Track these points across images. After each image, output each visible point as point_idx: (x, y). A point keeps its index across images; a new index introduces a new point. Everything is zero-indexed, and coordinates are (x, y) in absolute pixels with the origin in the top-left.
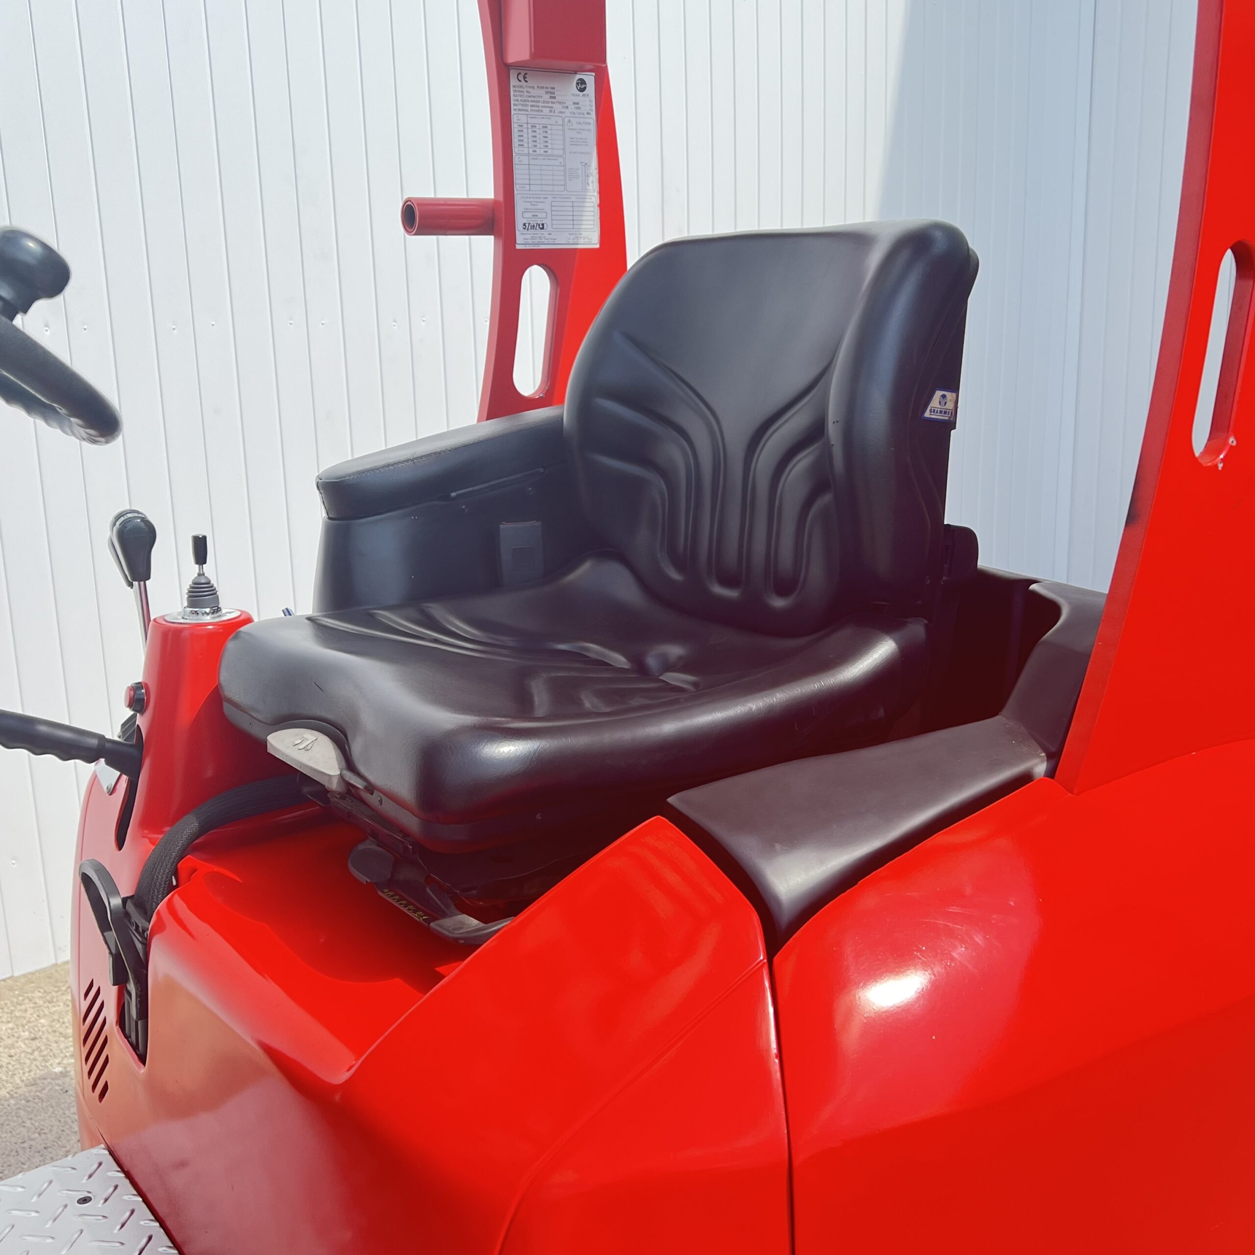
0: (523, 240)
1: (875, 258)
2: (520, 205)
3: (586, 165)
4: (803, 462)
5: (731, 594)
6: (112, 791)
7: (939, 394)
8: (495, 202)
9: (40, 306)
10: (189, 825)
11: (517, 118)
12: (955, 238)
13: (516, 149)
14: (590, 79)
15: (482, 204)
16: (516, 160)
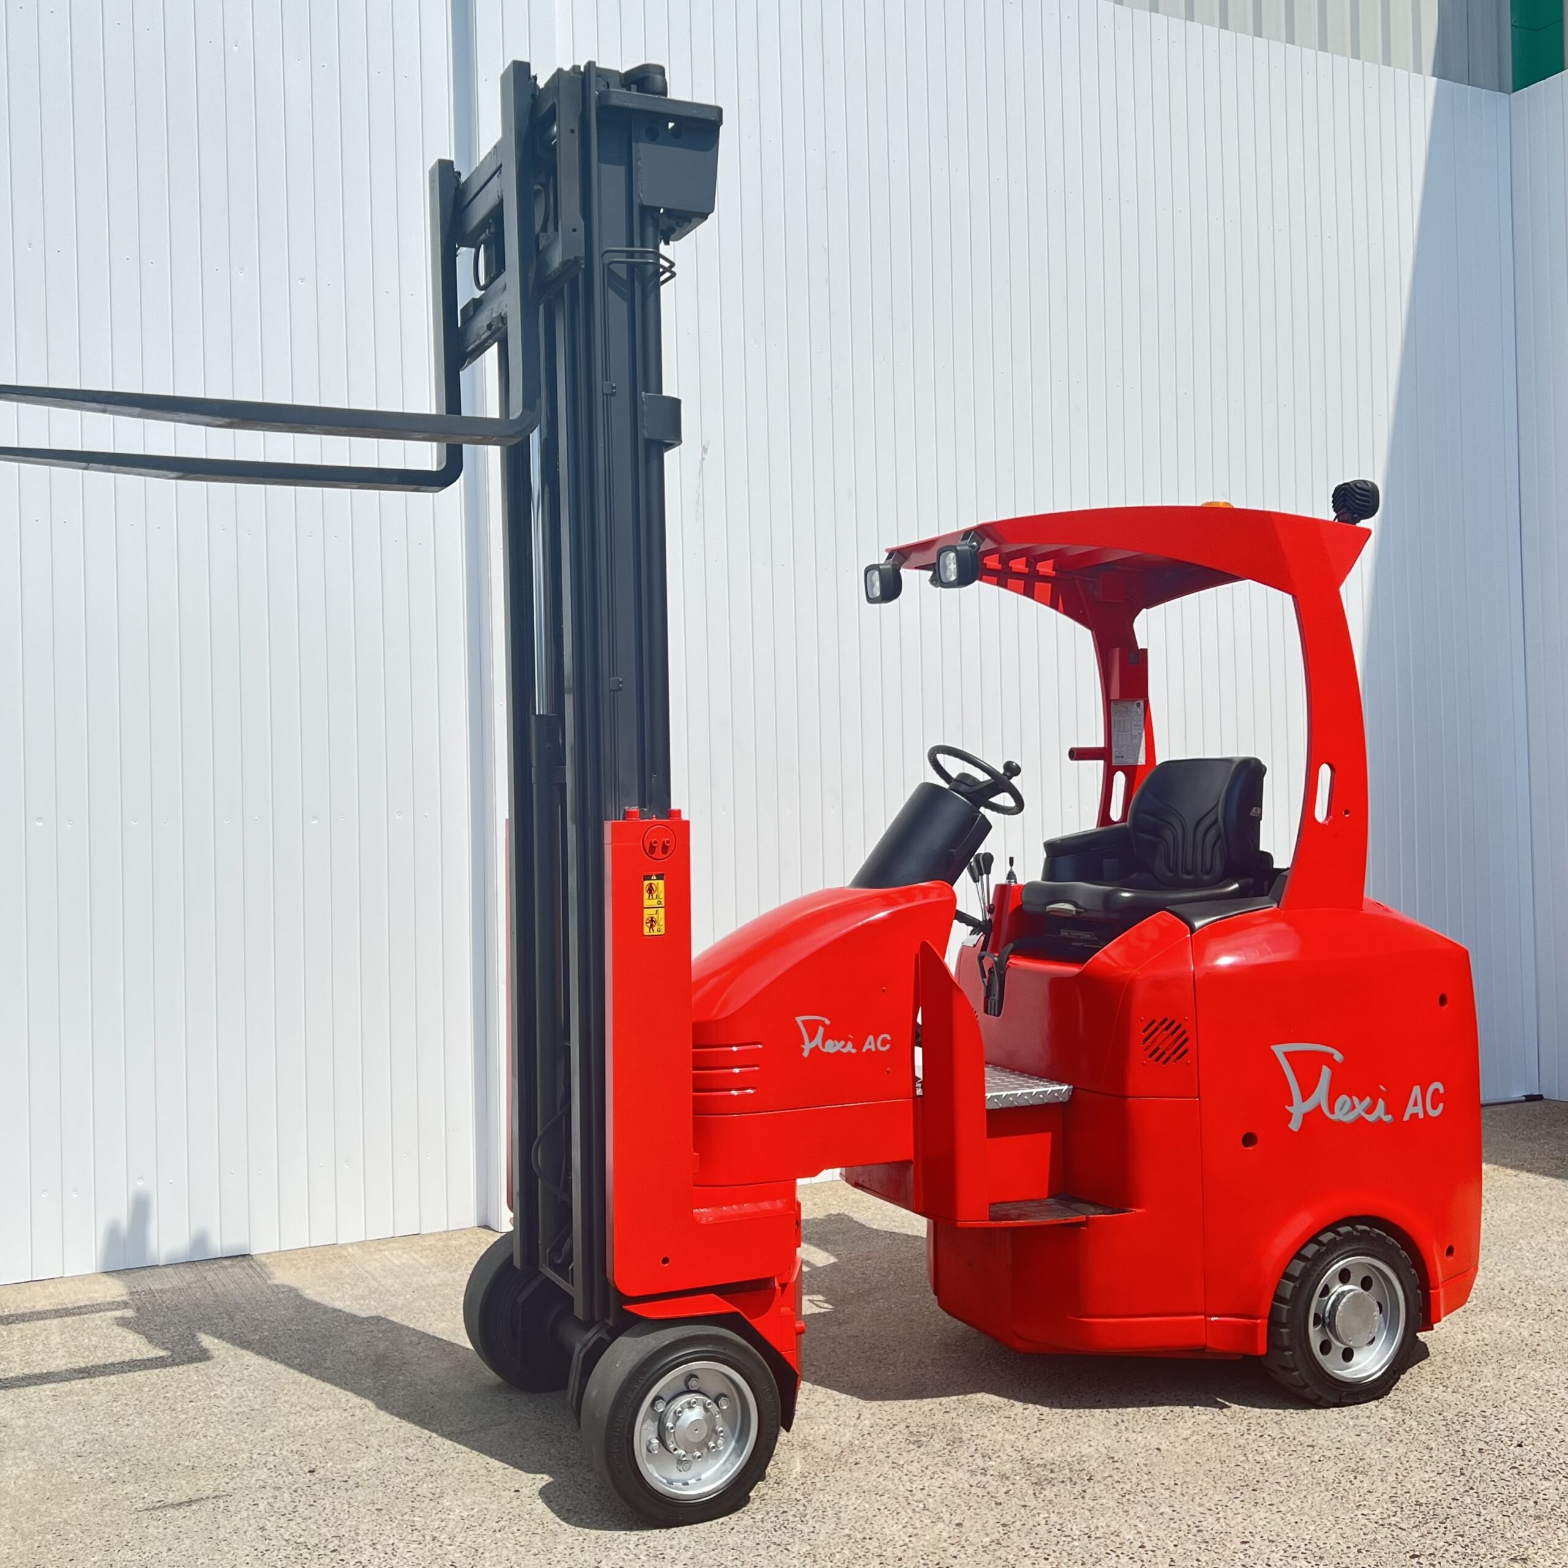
0: (1114, 762)
1: (1234, 766)
2: (1114, 749)
3: (1140, 734)
4: (1213, 832)
5: (1190, 877)
6: (975, 946)
7: (1254, 808)
8: (1104, 748)
9: (1014, 778)
10: (1011, 946)
11: (1113, 718)
12: (1257, 761)
13: (1113, 729)
14: (1142, 703)
15: (1099, 749)
16: (1113, 733)
